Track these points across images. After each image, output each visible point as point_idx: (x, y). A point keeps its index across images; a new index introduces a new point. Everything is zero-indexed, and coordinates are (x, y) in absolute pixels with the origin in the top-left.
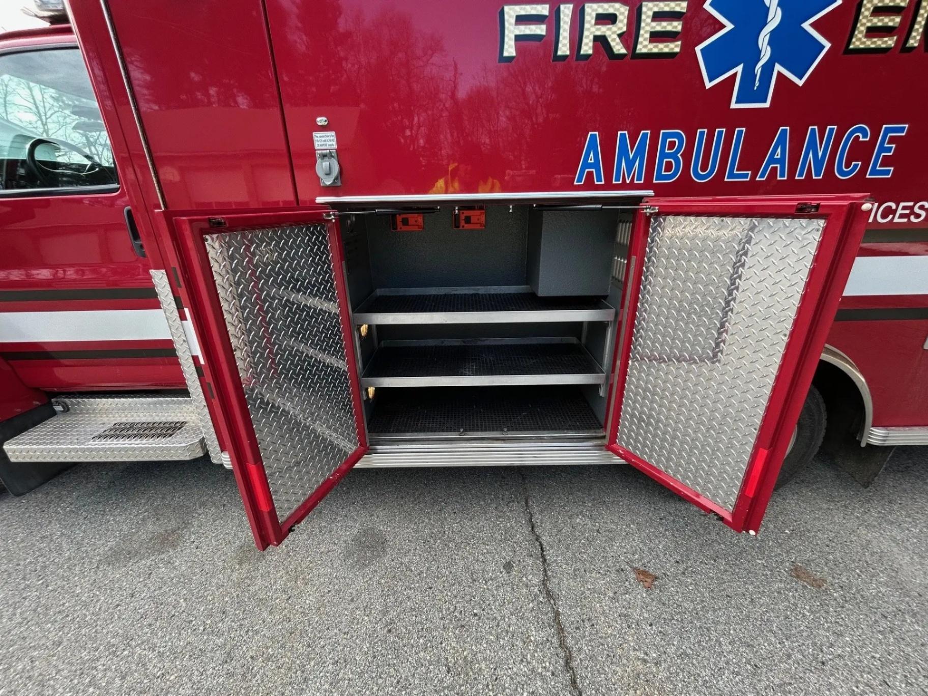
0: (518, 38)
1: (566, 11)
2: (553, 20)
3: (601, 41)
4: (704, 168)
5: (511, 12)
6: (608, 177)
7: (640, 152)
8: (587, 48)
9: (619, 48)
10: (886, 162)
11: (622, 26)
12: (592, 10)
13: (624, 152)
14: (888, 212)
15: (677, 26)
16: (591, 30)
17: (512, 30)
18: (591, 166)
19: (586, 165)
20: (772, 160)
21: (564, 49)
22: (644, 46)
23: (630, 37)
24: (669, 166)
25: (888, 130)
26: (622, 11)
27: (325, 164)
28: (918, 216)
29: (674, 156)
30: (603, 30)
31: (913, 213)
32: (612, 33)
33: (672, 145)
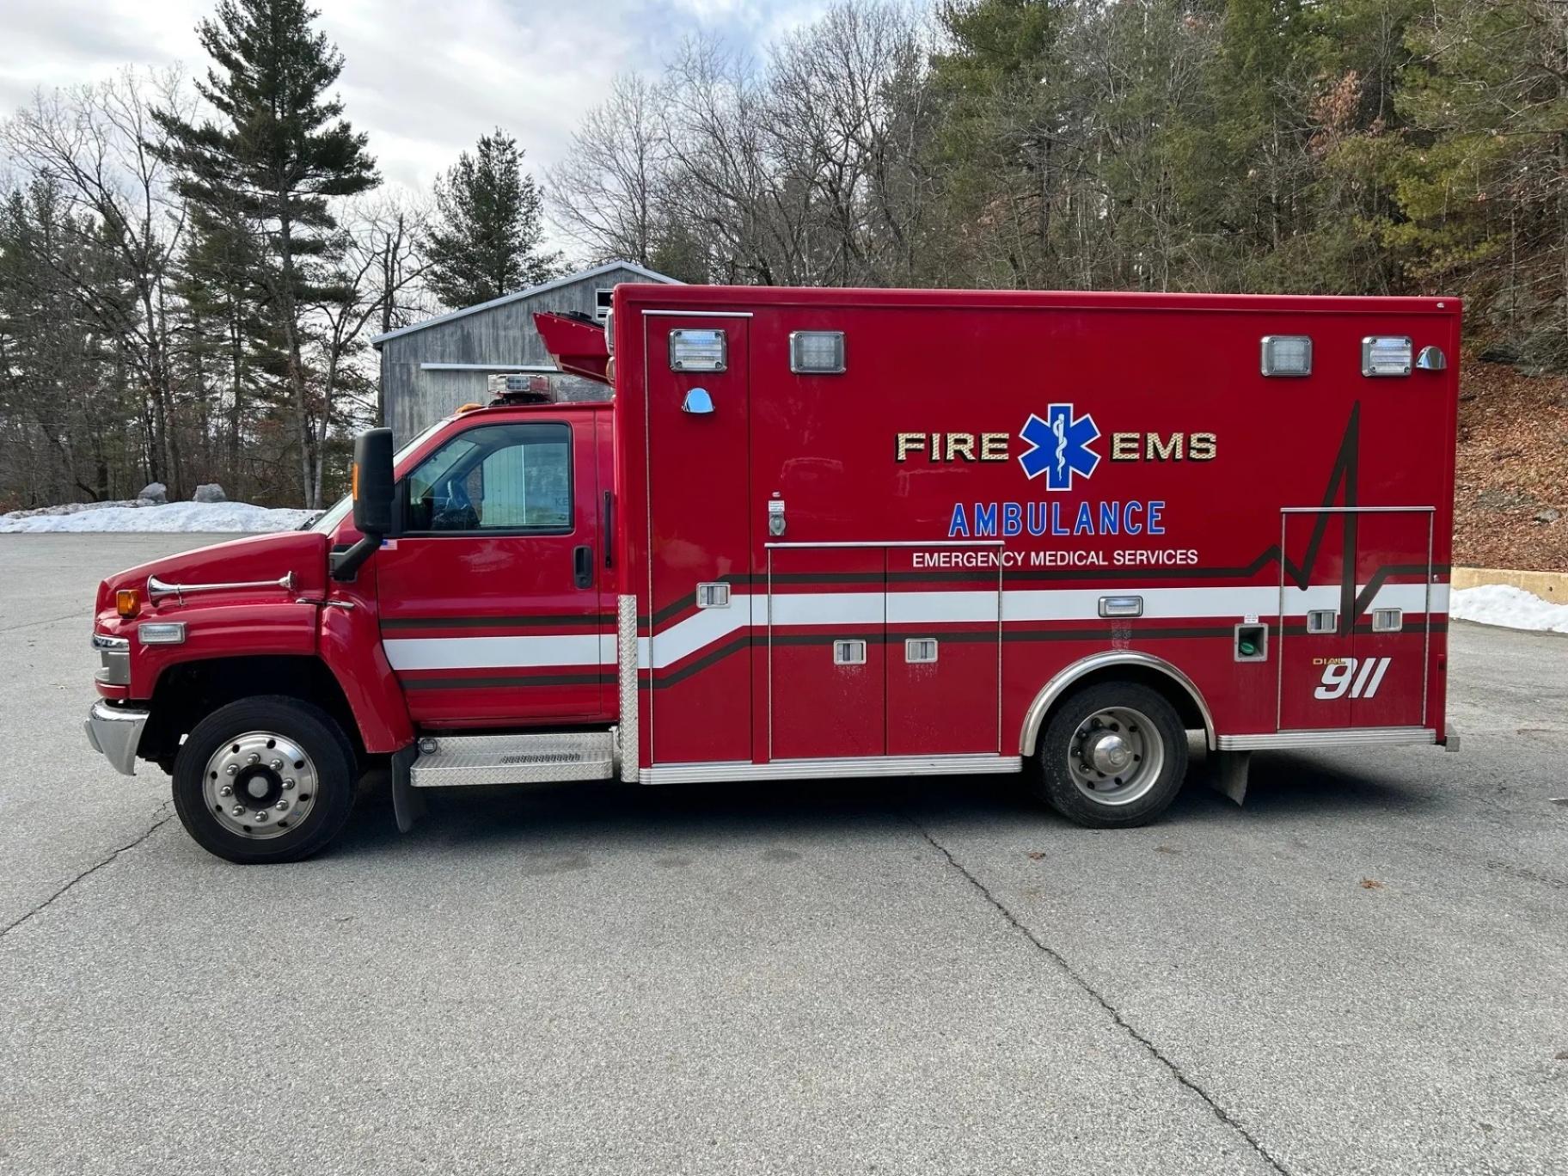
0: (907, 450)
1: (936, 438)
2: (929, 442)
3: (958, 453)
4: (1037, 526)
5: (902, 437)
6: (972, 532)
7: (992, 516)
8: (950, 456)
9: (970, 457)
10: (1158, 524)
11: (971, 444)
12: (951, 437)
13: (981, 516)
14: (1170, 557)
15: (1004, 446)
16: (952, 447)
17: (903, 446)
18: (959, 524)
19: (956, 524)
20: (1081, 522)
21: (936, 456)
22: (986, 456)
23: (977, 450)
24: (1012, 525)
25: (1152, 505)
26: (970, 438)
27: (777, 522)
28: (1193, 560)
29: (1015, 518)
30: (959, 447)
31: (1188, 557)
32: (966, 450)
33: (1012, 512)
